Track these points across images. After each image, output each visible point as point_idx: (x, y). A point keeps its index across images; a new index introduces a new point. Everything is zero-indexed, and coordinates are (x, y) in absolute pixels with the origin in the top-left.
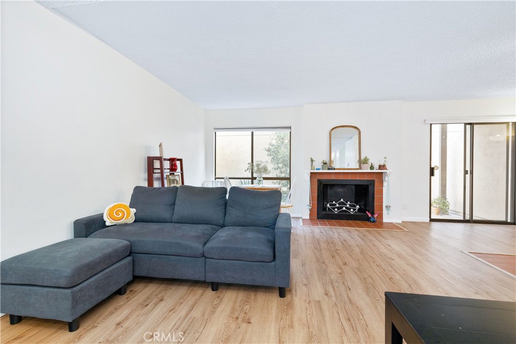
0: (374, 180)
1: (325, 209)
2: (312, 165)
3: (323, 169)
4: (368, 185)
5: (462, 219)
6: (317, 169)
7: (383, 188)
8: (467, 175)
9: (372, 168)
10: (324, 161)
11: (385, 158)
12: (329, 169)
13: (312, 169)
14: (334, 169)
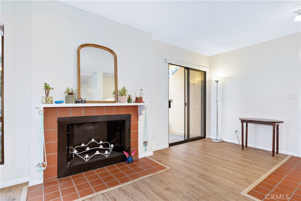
0: (130, 114)
1: (70, 157)
2: (47, 95)
3: (67, 102)
4: (125, 120)
5: (184, 140)
6: (56, 102)
7: (139, 122)
8: (186, 106)
9: (129, 100)
10: (68, 90)
11: (141, 90)
12: (77, 102)
13: (47, 102)
14: (85, 102)
